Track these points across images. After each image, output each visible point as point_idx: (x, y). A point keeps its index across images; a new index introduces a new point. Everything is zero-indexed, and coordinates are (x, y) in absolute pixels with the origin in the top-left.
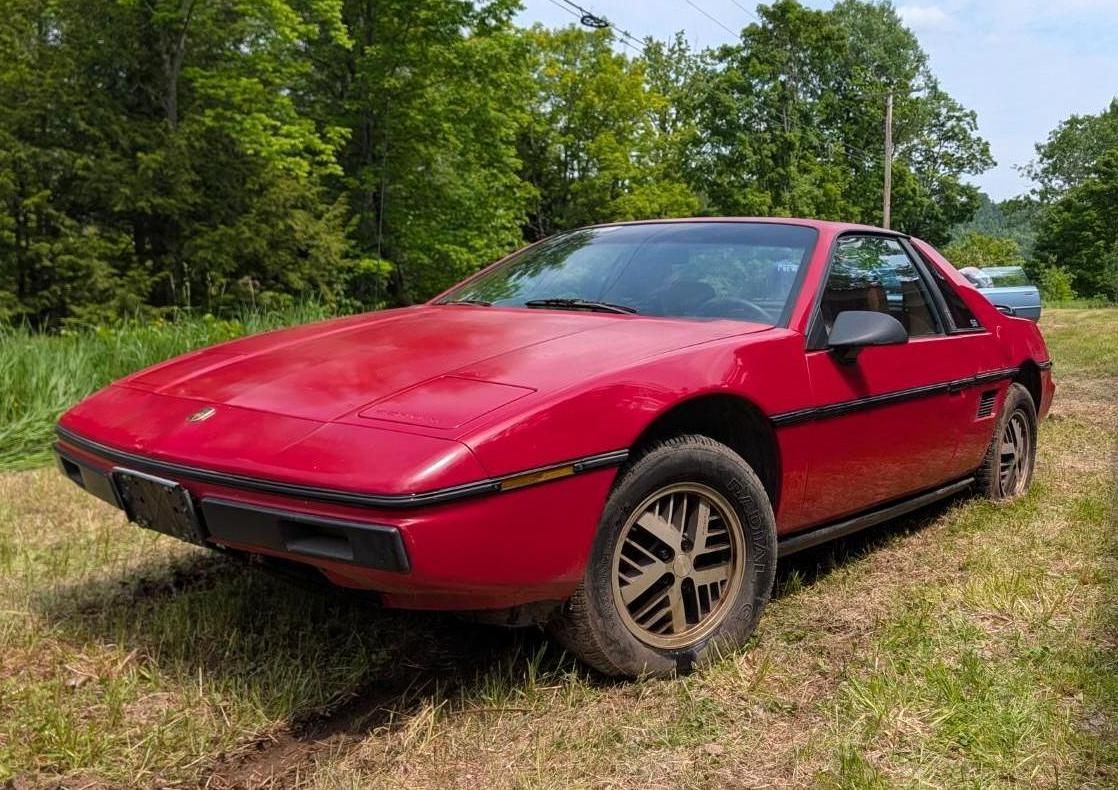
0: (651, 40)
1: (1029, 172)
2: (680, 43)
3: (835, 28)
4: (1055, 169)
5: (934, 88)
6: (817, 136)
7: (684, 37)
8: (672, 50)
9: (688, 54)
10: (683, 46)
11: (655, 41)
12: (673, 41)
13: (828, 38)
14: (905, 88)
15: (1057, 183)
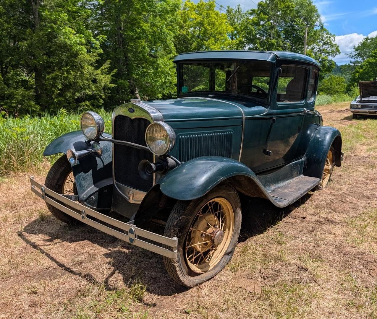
0: (229, 7)
1: (350, 56)
2: (239, 9)
3: (290, 4)
4: (359, 55)
5: (322, 27)
6: (283, 42)
7: (240, 7)
8: (236, 12)
9: (241, 13)
10: (240, 10)
11: (230, 8)
12: (237, 8)
13: (288, 7)
14: (312, 26)
15: (360, 59)
